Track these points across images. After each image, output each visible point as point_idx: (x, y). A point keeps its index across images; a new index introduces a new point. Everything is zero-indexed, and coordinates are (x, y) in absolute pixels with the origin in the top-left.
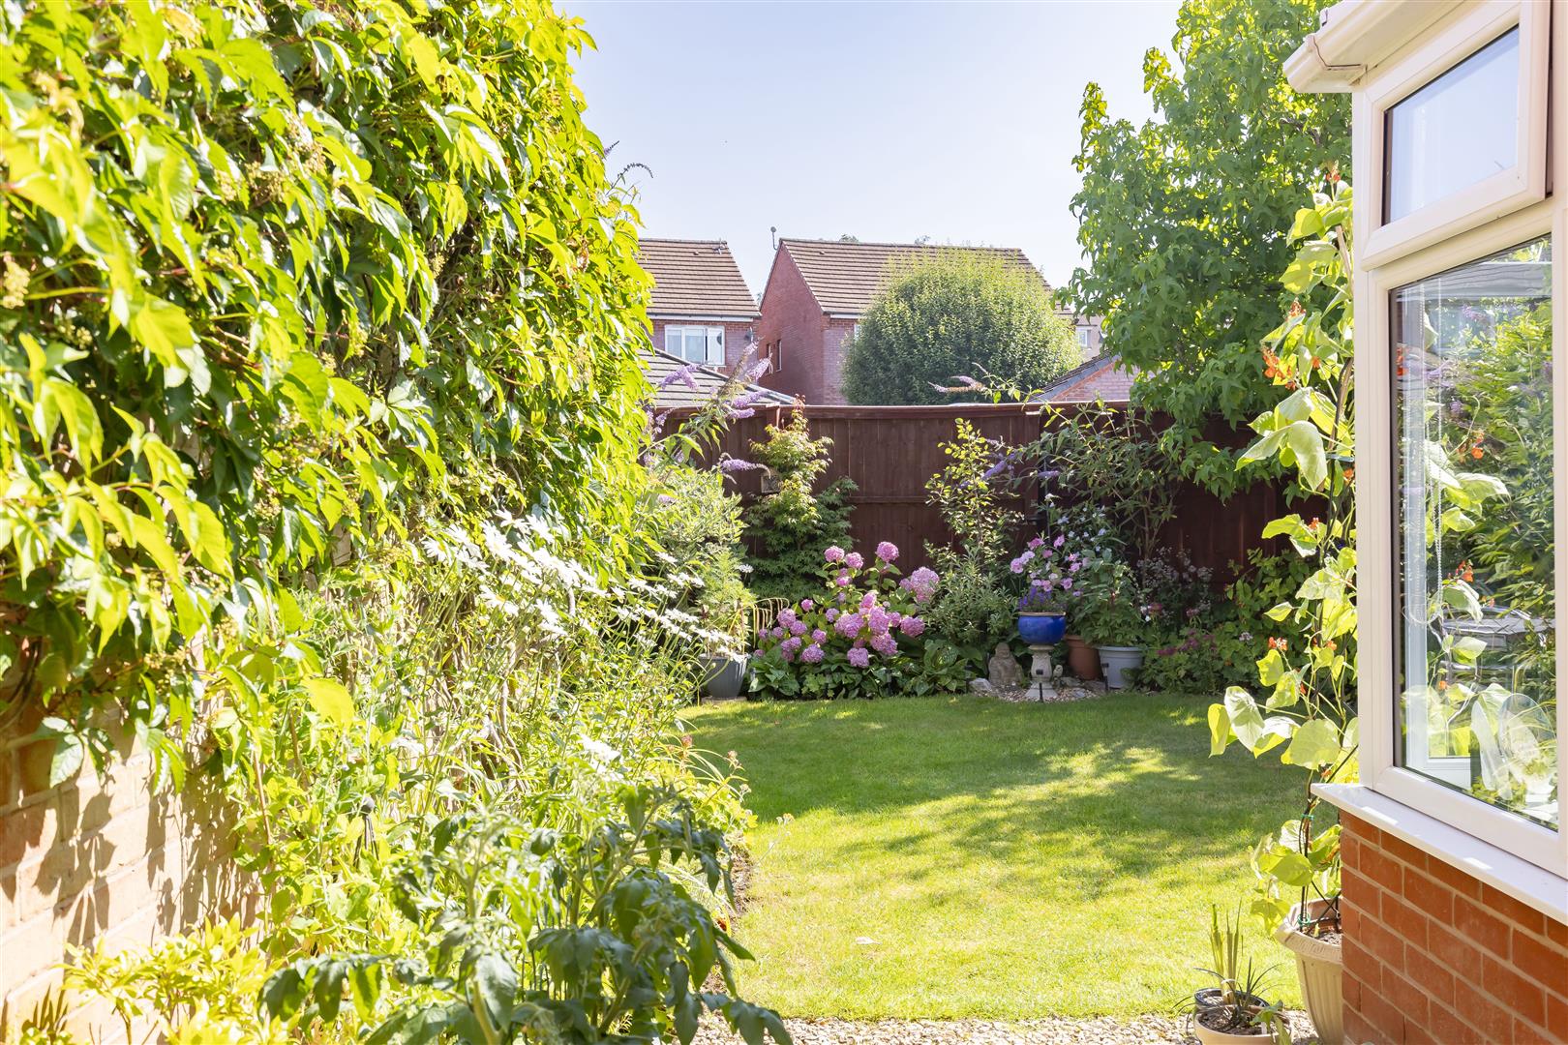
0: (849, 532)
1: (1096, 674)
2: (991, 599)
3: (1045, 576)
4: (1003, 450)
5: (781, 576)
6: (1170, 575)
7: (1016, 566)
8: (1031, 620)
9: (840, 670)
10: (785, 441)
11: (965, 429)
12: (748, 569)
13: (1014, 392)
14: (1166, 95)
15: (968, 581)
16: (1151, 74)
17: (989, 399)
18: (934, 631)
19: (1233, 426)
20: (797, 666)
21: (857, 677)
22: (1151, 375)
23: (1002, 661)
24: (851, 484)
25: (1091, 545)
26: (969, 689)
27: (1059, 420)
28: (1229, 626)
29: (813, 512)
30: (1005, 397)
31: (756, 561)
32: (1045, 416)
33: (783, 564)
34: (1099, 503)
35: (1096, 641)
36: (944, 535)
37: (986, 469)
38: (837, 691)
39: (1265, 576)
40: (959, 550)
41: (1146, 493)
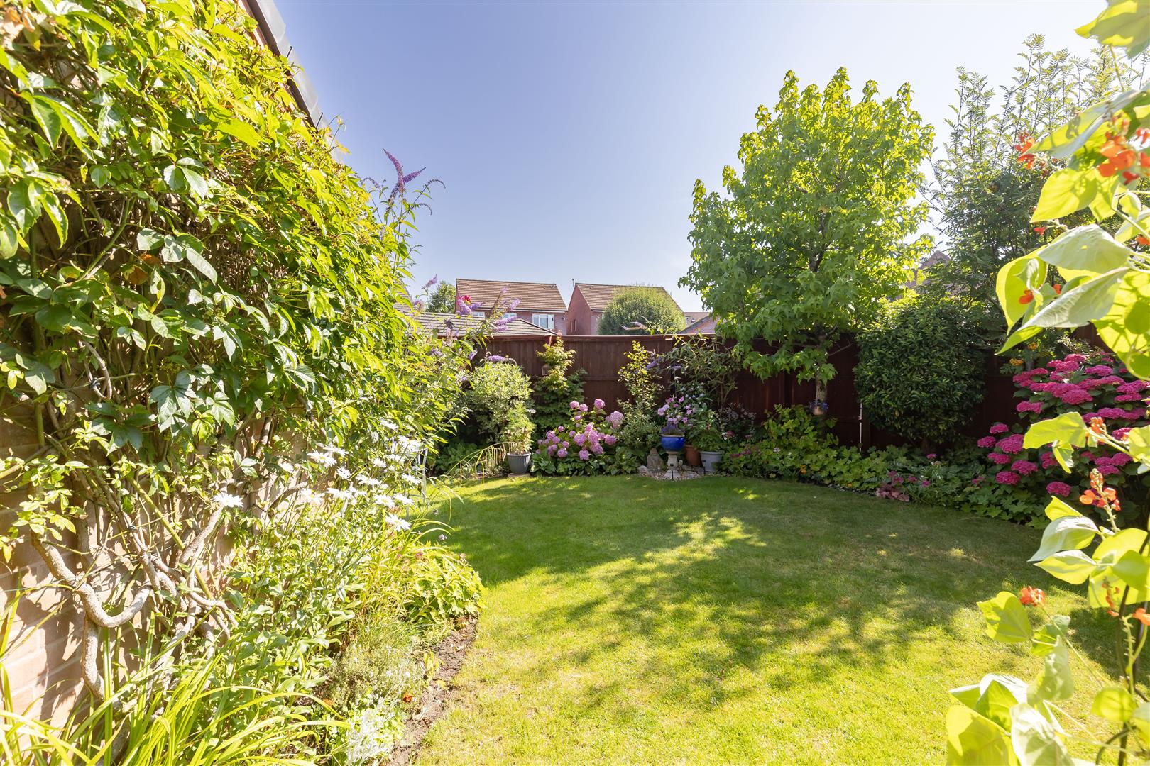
0: (582, 394)
1: (700, 463)
2: (648, 427)
3: (675, 416)
4: (655, 356)
5: (551, 414)
6: (735, 416)
7: (660, 411)
8: (668, 439)
9: (575, 461)
10: (552, 351)
11: (637, 346)
12: (533, 411)
13: (661, 330)
14: (734, 187)
15: (637, 418)
16: (726, 177)
17: (649, 333)
18: (620, 443)
19: (770, 343)
20: (555, 459)
21: (583, 465)
22: (725, 321)
23: (653, 457)
24: (584, 372)
25: (696, 402)
26: (637, 472)
27: (681, 342)
28: (765, 442)
29: (565, 384)
30: (656, 332)
31: (538, 408)
32: (675, 341)
33: (551, 409)
34: (700, 381)
35: (699, 449)
36: (627, 396)
37: (646, 365)
38: (573, 471)
39: (783, 418)
40: (634, 403)
41: (722, 377)
